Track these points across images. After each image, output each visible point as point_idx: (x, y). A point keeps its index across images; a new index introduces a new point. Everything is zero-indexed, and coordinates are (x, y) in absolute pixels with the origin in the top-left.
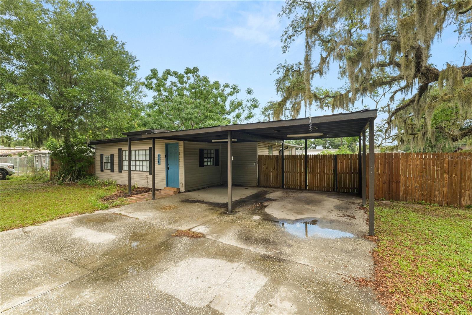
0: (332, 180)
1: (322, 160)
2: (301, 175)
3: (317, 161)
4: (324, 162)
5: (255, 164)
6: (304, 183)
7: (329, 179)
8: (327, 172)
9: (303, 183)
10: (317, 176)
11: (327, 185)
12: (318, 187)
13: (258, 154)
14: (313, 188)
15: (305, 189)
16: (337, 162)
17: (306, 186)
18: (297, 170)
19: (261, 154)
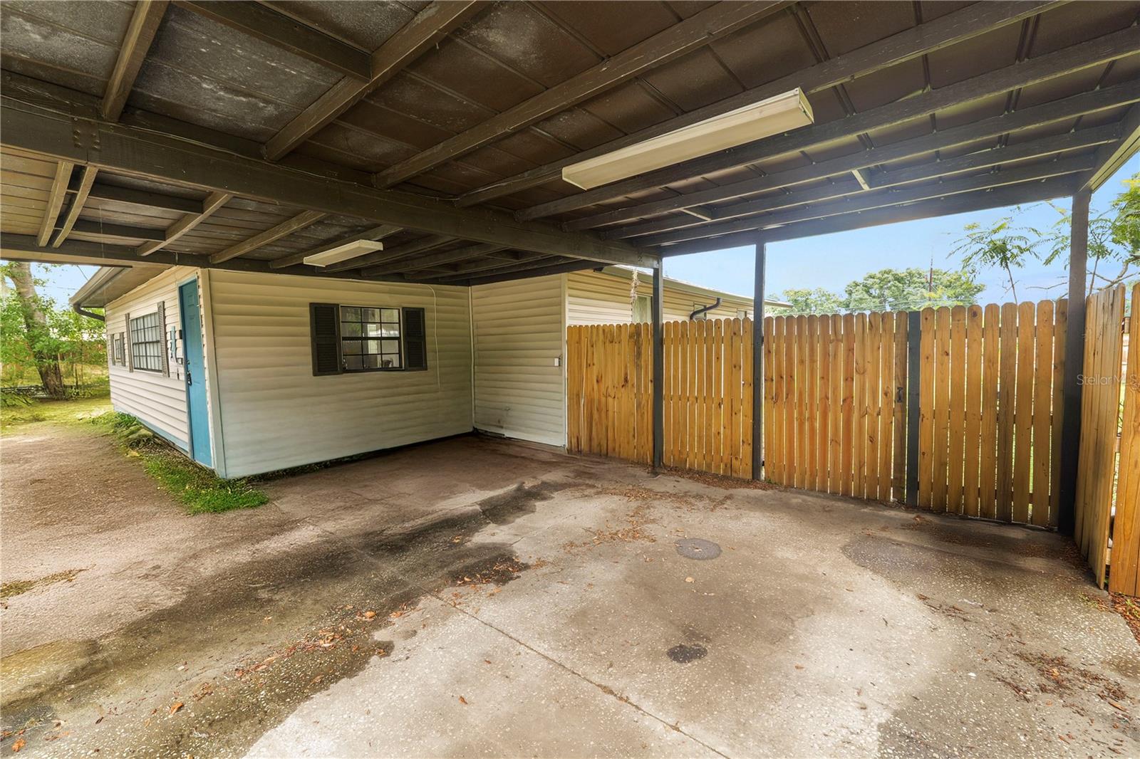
0: (887, 445)
1: (838, 340)
2: (733, 412)
3: (812, 350)
4: (850, 350)
5: (556, 362)
6: (749, 449)
7: (872, 440)
8: (861, 402)
9: (745, 451)
10: (812, 419)
11: (861, 467)
12: (813, 476)
13: (569, 322)
14: (790, 477)
15: (749, 477)
16: (924, 350)
17: (756, 464)
18: (718, 392)
19: (578, 323)
